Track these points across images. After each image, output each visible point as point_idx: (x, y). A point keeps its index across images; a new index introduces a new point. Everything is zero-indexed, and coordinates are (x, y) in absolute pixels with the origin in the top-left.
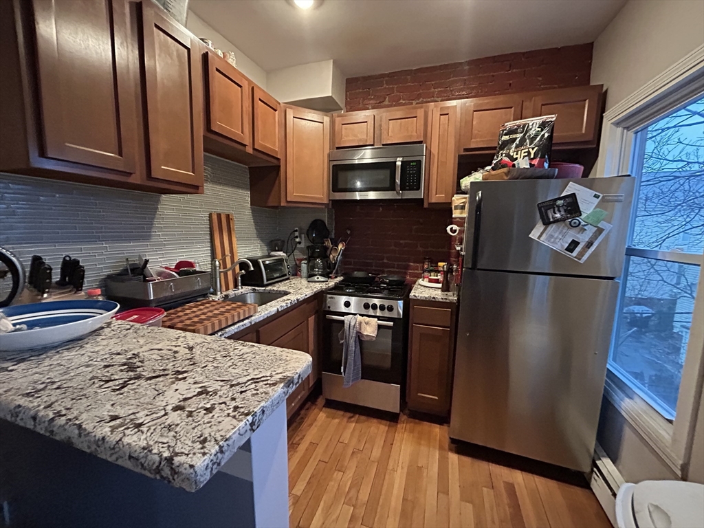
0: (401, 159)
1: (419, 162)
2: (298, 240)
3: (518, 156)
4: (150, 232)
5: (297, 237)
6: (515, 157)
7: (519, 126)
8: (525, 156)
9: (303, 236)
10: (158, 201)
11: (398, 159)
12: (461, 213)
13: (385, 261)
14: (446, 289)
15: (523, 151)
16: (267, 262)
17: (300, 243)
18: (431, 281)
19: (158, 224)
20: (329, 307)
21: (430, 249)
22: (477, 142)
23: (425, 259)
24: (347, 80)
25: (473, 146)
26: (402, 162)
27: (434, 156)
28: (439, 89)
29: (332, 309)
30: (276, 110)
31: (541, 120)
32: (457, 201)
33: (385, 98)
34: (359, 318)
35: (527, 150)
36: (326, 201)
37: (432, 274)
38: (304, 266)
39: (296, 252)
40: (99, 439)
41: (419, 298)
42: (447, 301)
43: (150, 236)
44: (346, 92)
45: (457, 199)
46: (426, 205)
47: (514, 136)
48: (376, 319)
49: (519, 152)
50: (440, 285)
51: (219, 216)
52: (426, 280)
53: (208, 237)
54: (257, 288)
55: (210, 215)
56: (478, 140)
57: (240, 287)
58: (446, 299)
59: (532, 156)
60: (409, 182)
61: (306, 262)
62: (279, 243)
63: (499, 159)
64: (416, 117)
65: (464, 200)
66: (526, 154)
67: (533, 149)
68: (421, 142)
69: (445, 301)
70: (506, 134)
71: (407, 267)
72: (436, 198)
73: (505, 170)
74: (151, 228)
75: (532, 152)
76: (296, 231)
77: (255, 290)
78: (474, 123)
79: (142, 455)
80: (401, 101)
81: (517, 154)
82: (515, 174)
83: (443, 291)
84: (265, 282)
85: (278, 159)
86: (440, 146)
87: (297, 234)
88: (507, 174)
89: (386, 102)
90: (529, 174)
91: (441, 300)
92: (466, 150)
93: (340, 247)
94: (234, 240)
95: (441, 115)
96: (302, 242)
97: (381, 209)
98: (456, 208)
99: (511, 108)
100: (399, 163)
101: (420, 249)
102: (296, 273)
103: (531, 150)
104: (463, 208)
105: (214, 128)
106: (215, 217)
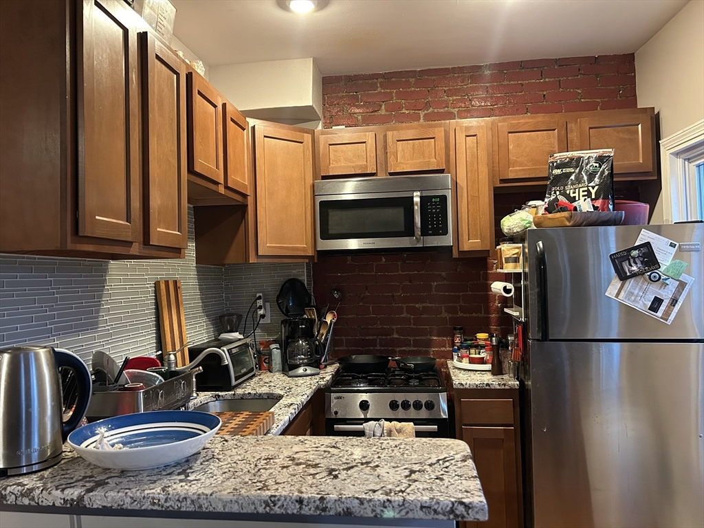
0: (419, 193)
1: (444, 198)
2: (261, 312)
3: (576, 195)
4: (97, 317)
5: (260, 308)
6: (572, 195)
7: (572, 159)
8: (583, 196)
9: (268, 304)
10: (105, 270)
11: (415, 194)
12: (515, 268)
13: (395, 336)
14: (497, 370)
15: (581, 190)
16: (234, 351)
17: (263, 316)
18: (472, 361)
19: (107, 304)
20: (336, 413)
21: (460, 314)
22: (516, 171)
23: (455, 329)
24: (323, 78)
25: (511, 176)
26: (421, 197)
27: (462, 188)
28: (455, 98)
29: (339, 416)
30: (244, 129)
31: (595, 155)
32: (508, 252)
33: (381, 106)
34: (387, 423)
35: (586, 189)
36: (310, 253)
37: (473, 351)
38: (276, 353)
39: (258, 332)
41: (467, 386)
42: (507, 387)
43: (97, 323)
44: (323, 95)
45: (508, 250)
46: (455, 254)
47: (568, 170)
48: (412, 423)
49: (577, 190)
50: (488, 367)
51: (167, 283)
52: (466, 360)
53: (153, 318)
54: (220, 394)
55: (157, 285)
56: (517, 168)
57: (195, 395)
58: (505, 385)
59: (593, 197)
60: (432, 224)
61: (277, 345)
62: (234, 319)
63: (553, 197)
64: (433, 138)
65: (517, 251)
66: (586, 193)
67: (593, 188)
68: (442, 171)
69: (503, 387)
70: (557, 167)
71: (429, 344)
73: (566, 214)
74: (98, 311)
75: (593, 192)
76: (260, 298)
77: (219, 396)
78: (511, 147)
80: (404, 111)
81: (574, 193)
82: (578, 219)
83: (494, 374)
84: (234, 383)
85: (245, 196)
86: (469, 176)
87: (260, 303)
88: (569, 219)
89: (383, 112)
90: (594, 218)
91: (498, 387)
92: (502, 181)
93: (329, 319)
94: (183, 318)
95: (467, 136)
96: (267, 313)
97: (384, 260)
98: (507, 260)
99: (554, 130)
100: (417, 200)
101: (445, 315)
102: (263, 362)
103: (590, 188)
104: (516, 260)
105: (197, 169)
106: (163, 286)
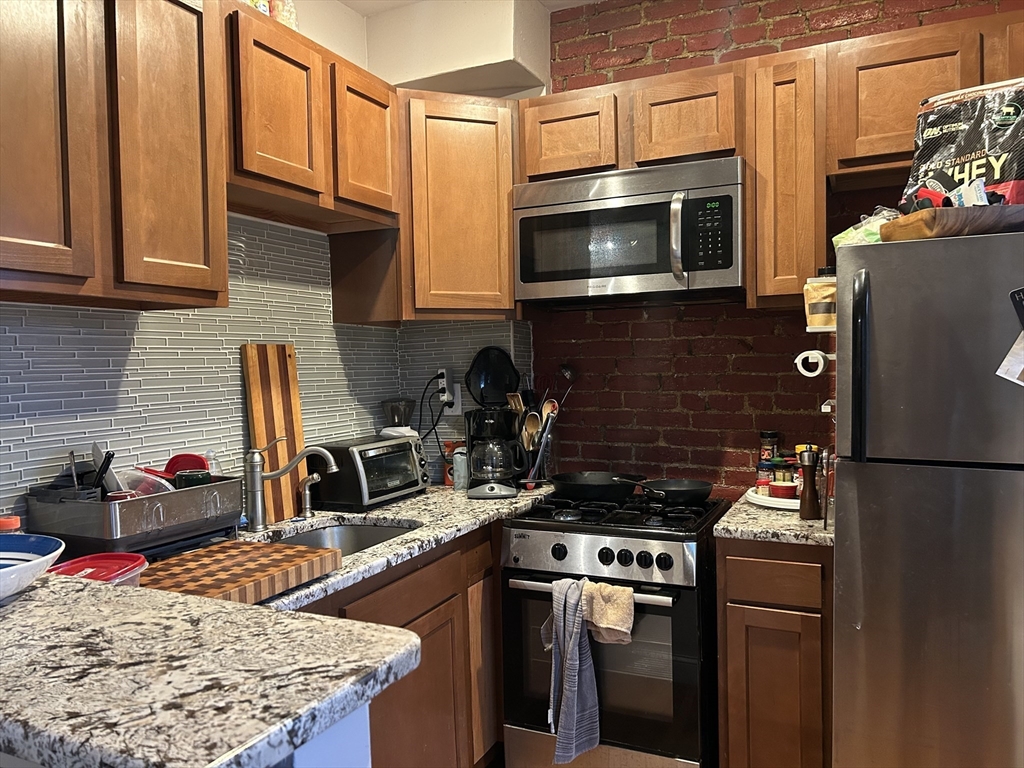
0: (681, 196)
1: (726, 202)
2: (445, 397)
3: (965, 175)
4: (115, 393)
5: (443, 391)
6: (957, 177)
7: (962, 104)
8: (978, 176)
9: (458, 387)
10: (133, 326)
11: (676, 196)
12: (827, 323)
13: (662, 444)
14: (812, 509)
15: (975, 164)
16: (371, 453)
17: (450, 404)
18: (775, 492)
19: (133, 375)
20: (516, 560)
21: (776, 411)
22: (871, 142)
23: (763, 435)
24: (554, 16)
25: (861, 152)
26: (685, 202)
27: (766, 182)
28: (778, 19)
29: (522, 565)
30: (386, 107)
31: (1014, 89)
32: (815, 294)
33: (646, 50)
34: (588, 585)
35: (983, 161)
36: (507, 304)
37: (779, 475)
38: (460, 461)
39: (443, 427)
40: (55, 740)
41: (738, 535)
42: (810, 542)
43: (115, 402)
44: (552, 43)
45: (815, 289)
46: (751, 302)
47: (954, 127)
48: (631, 589)
49: (967, 166)
50: (796, 504)
51: (262, 349)
52: (763, 490)
53: (237, 398)
54: (346, 515)
55: (243, 350)
56: (874, 136)
57: (308, 514)
58: (807, 538)
59: (997, 176)
60: (706, 249)
61: (463, 449)
62: (402, 406)
63: (920, 183)
64: (715, 94)
65: (832, 290)
66: (983, 170)
67: (998, 158)
68: (730, 152)
69: (804, 541)
70: (933, 125)
71: (718, 459)
72: (772, 284)
73: (924, 213)
74: (118, 384)
75: (997, 166)
76: (442, 376)
77: (344, 519)
78: (862, 97)
79: (119, 761)
80: (685, 54)
81: (962, 171)
82: (950, 220)
83: (803, 518)
84: (367, 501)
85: (394, 215)
86: (779, 157)
87: (443, 383)
88: (930, 223)
89: (649, 60)
90: (989, 218)
91: (794, 541)
92: (845, 163)
93: (547, 410)
94: (296, 403)
95: (777, 84)
96: (457, 403)
97: (646, 316)
98: (814, 308)
99: (955, 53)
100: (676, 206)
101: (748, 410)
102: (442, 477)
103: (992, 160)
104: (830, 308)
105: (251, 165)
106: (253, 354)
